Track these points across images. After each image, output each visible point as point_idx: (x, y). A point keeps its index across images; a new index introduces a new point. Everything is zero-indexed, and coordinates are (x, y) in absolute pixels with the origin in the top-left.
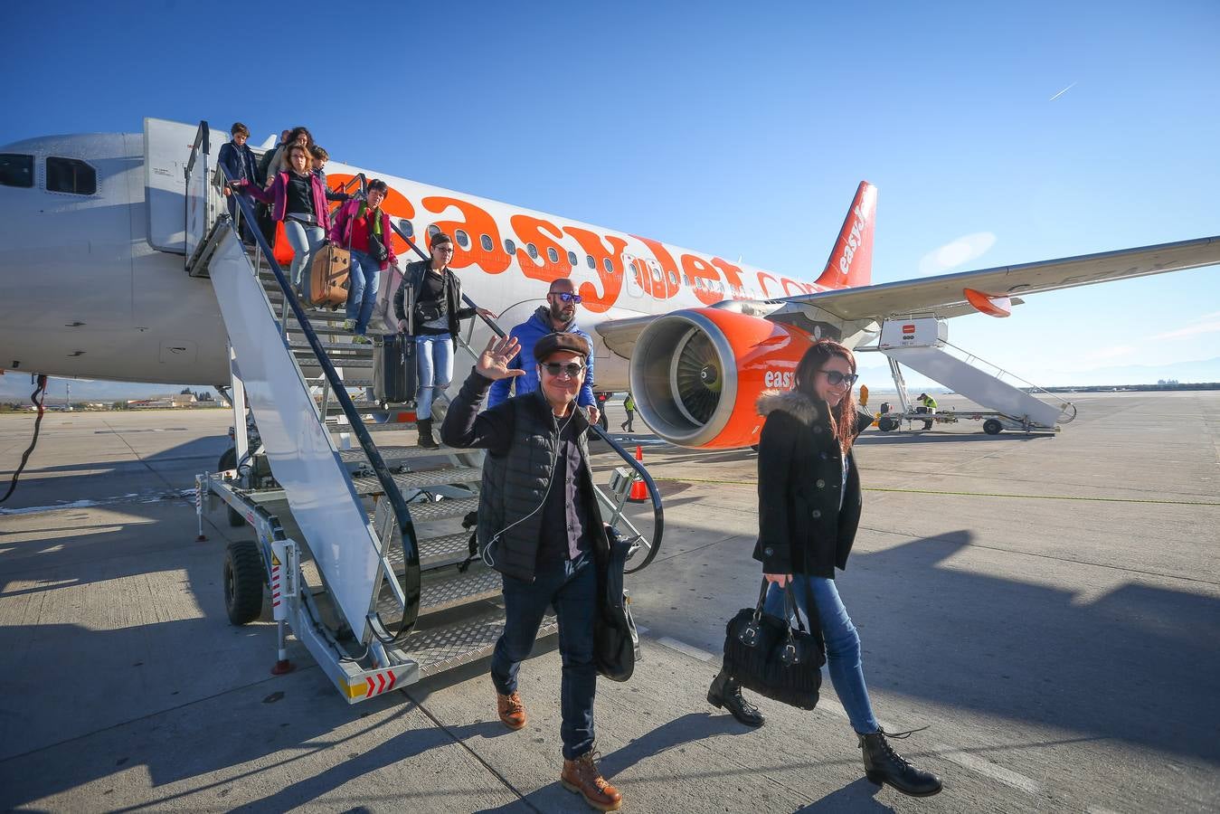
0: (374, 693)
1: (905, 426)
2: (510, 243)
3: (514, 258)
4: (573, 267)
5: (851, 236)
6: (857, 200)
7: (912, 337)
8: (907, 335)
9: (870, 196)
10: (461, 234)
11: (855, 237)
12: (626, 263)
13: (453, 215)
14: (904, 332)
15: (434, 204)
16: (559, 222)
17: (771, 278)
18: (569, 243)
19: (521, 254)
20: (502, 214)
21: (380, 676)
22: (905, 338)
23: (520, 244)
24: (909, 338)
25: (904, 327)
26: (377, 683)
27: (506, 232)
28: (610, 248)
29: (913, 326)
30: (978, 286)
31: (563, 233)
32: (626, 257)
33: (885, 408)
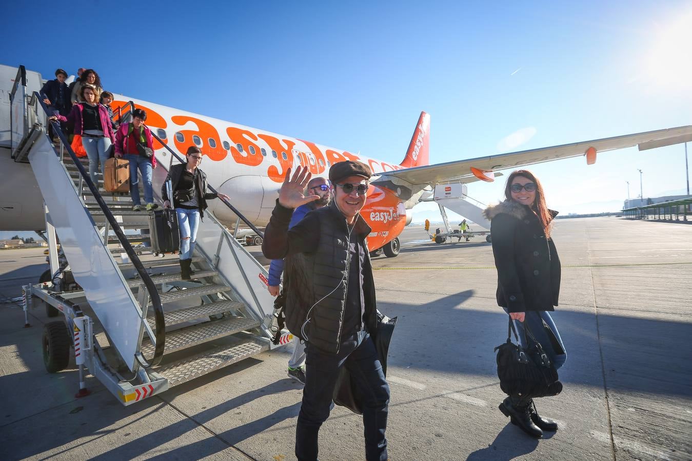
0: (141, 398)
1: (448, 240)
2: (226, 143)
3: (229, 152)
4: (264, 157)
5: (418, 141)
6: (420, 121)
7: (450, 193)
8: (447, 192)
9: (426, 119)
10: (196, 138)
11: (420, 141)
12: (295, 155)
13: (191, 126)
14: (446, 191)
15: (179, 120)
16: (256, 132)
17: (376, 162)
18: (261, 144)
19: (233, 150)
20: (221, 127)
21: (144, 389)
22: (446, 194)
23: (232, 144)
24: (448, 194)
25: (446, 188)
26: (142, 392)
27: (224, 137)
28: (285, 147)
29: (450, 188)
30: (477, 165)
31: (258, 138)
32: (294, 151)
33: (438, 231)
